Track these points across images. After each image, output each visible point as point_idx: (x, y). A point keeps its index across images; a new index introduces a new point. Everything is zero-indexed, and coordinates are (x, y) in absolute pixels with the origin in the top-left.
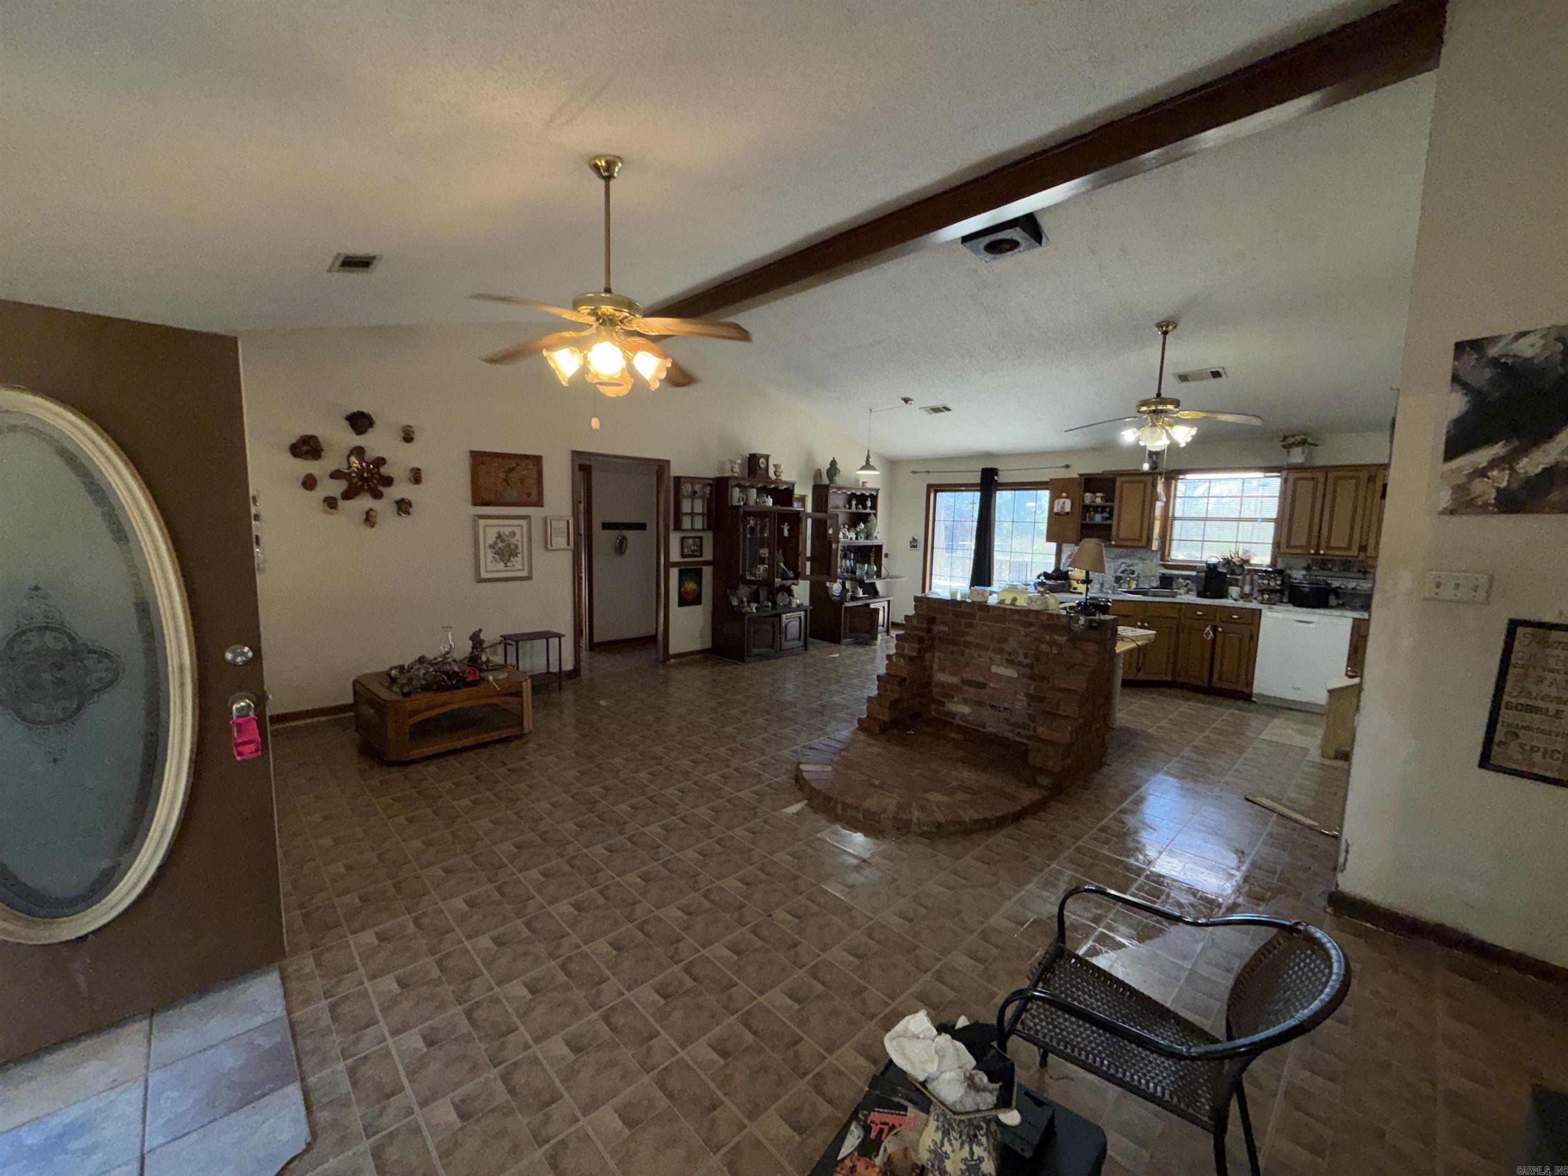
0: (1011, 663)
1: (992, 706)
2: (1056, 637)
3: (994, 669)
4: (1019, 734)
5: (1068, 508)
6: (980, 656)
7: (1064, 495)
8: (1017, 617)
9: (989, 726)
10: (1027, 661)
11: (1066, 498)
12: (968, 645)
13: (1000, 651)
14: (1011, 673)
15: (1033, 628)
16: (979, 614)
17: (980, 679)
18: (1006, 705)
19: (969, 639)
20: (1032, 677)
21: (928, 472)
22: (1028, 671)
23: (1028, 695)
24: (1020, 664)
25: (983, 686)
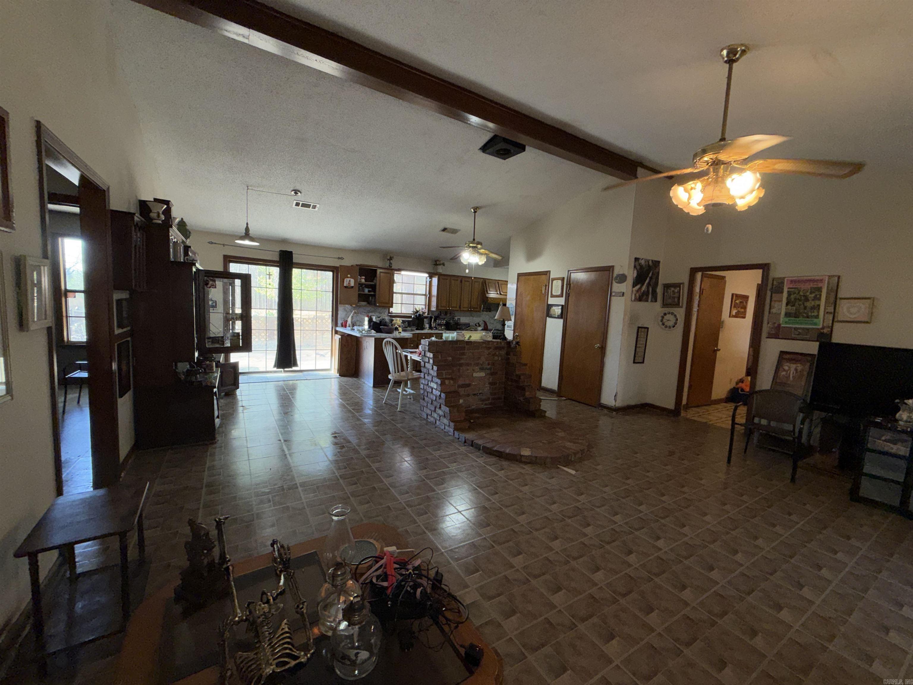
0: (482, 369)
1: (474, 395)
2: (500, 352)
3: (475, 375)
4: (486, 404)
5: (352, 284)
6: (468, 370)
7: (349, 276)
8: (484, 345)
9: (473, 405)
10: (489, 367)
11: (350, 278)
12: (461, 365)
13: (477, 364)
14: (482, 374)
15: (491, 350)
16: (467, 347)
17: (467, 382)
18: (480, 391)
19: (462, 361)
20: (492, 374)
21: (224, 245)
22: (488, 372)
23: (490, 383)
24: (487, 369)
25: (469, 385)
